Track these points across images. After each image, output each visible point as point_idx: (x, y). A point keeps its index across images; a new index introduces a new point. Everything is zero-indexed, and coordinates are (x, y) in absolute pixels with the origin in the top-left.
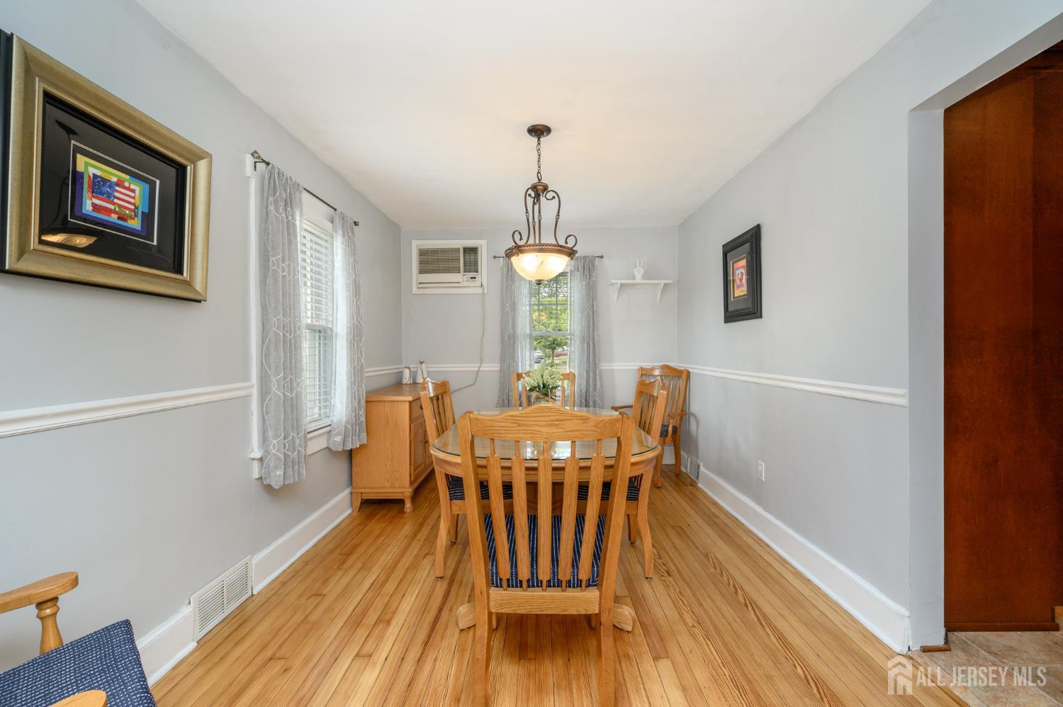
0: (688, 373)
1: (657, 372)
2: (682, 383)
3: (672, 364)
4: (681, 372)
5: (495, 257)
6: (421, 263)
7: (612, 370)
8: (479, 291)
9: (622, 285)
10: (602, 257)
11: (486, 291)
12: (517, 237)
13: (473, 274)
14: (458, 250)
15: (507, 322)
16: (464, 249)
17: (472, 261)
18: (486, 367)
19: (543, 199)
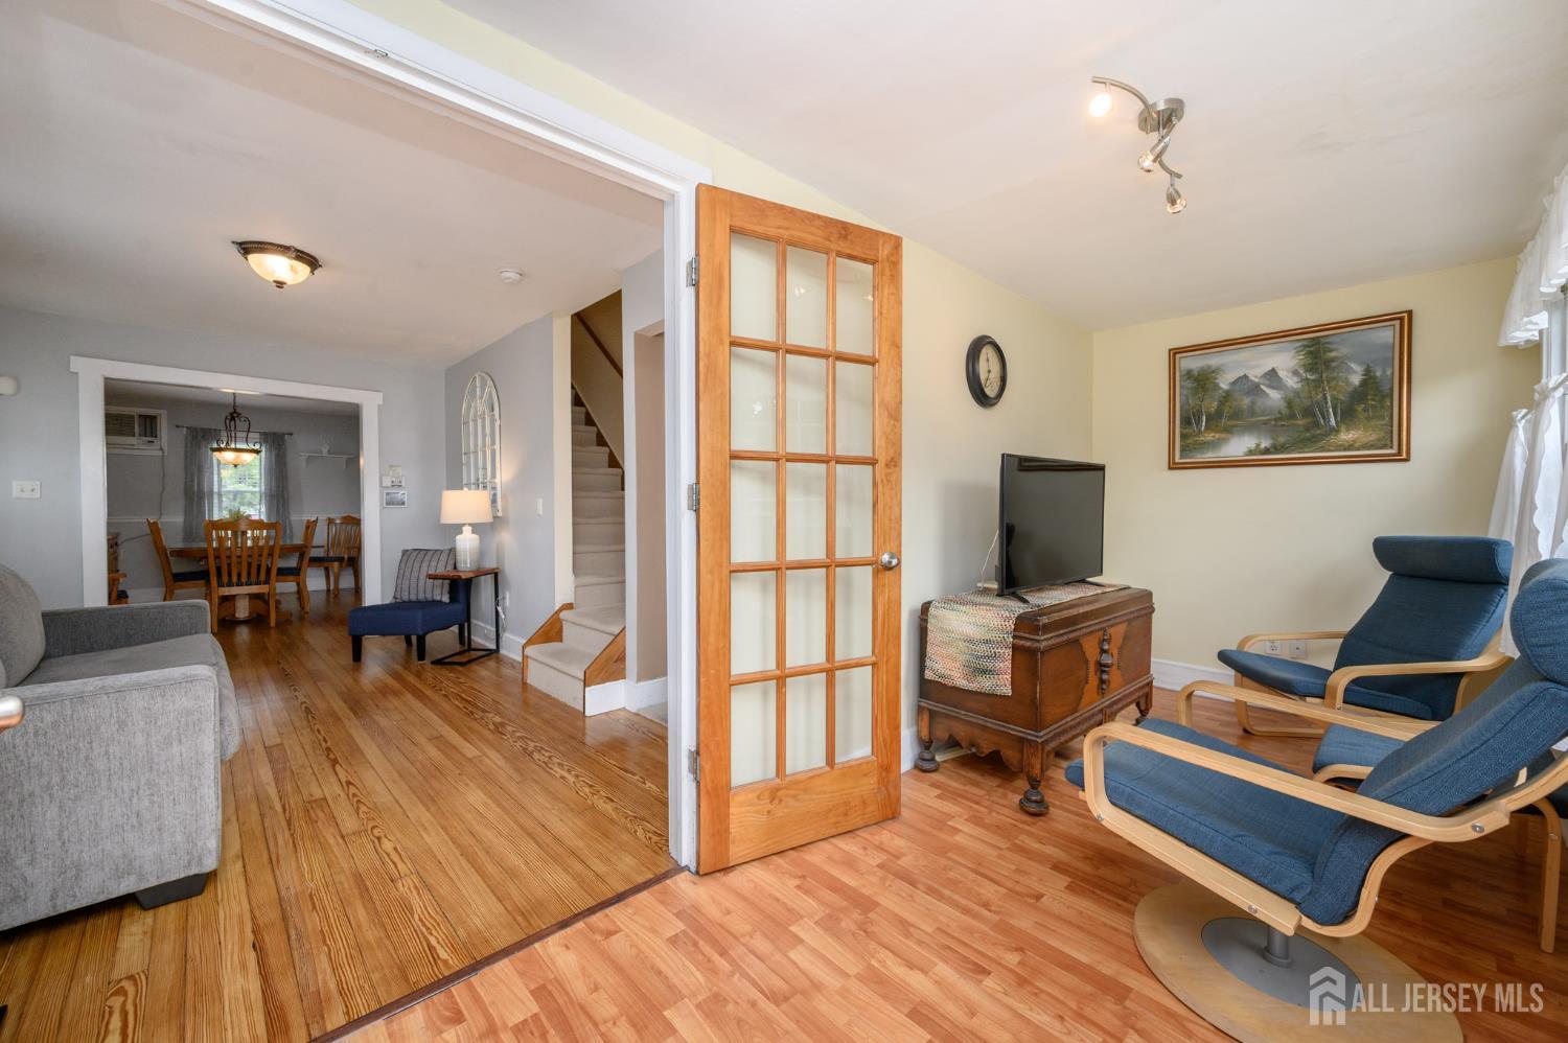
2: (355, 527)
4: (358, 520)
5: (177, 426)
8: (160, 453)
9: (309, 457)
10: (291, 434)
11: (166, 454)
13: (150, 439)
14: (133, 417)
15: (193, 481)
16: (140, 416)
17: (149, 426)
18: (166, 519)
19: (238, 422)
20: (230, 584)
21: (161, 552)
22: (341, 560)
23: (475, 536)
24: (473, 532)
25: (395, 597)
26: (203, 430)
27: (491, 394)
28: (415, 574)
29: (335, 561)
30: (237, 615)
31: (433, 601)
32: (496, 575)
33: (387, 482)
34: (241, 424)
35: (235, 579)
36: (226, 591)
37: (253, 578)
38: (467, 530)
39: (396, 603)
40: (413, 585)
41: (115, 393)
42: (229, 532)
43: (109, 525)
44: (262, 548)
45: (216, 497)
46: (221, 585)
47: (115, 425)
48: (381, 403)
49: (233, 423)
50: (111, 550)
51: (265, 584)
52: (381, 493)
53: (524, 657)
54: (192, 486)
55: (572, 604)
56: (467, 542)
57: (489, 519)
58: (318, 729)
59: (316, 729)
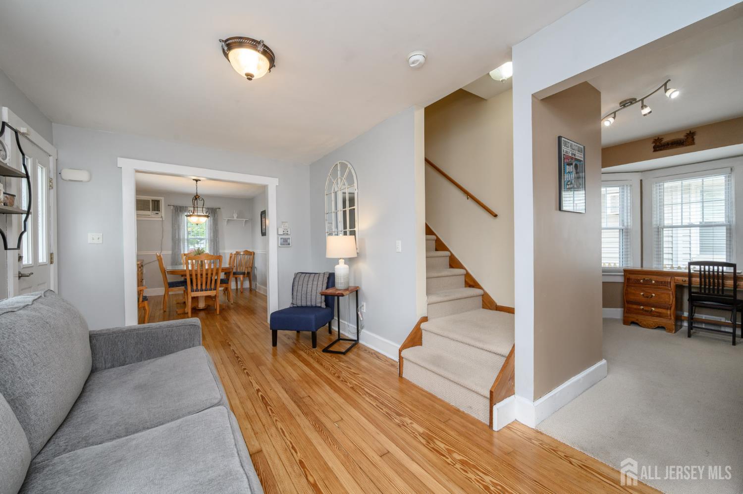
0: (254, 253)
1: (242, 253)
2: (252, 257)
3: (248, 250)
4: (251, 252)
5: (169, 205)
7: (225, 253)
8: (161, 219)
9: (228, 220)
10: (220, 208)
11: (164, 219)
13: (157, 212)
14: (149, 201)
15: (175, 233)
16: (152, 201)
17: (156, 206)
18: (164, 252)
19: (198, 200)
20: (197, 290)
21: (164, 271)
22: (244, 274)
23: (347, 266)
24: (345, 264)
25: (293, 304)
26: (181, 207)
27: (350, 171)
28: (304, 289)
29: (241, 274)
30: (199, 306)
31: (316, 307)
32: (357, 292)
33: (281, 232)
34: (200, 203)
35: (199, 287)
36: (195, 294)
37: (208, 287)
38: (342, 262)
39: (293, 307)
40: (304, 296)
41: (140, 190)
42: (194, 261)
43: (138, 256)
44: (212, 270)
45: (186, 241)
46: (192, 291)
47: (141, 205)
48: (278, 185)
49: (196, 201)
50: (140, 269)
51: (214, 290)
52: (278, 238)
53: (401, 358)
54: (175, 236)
55: (427, 317)
56: (341, 270)
57: (355, 255)
58: (281, 429)
59: (279, 428)
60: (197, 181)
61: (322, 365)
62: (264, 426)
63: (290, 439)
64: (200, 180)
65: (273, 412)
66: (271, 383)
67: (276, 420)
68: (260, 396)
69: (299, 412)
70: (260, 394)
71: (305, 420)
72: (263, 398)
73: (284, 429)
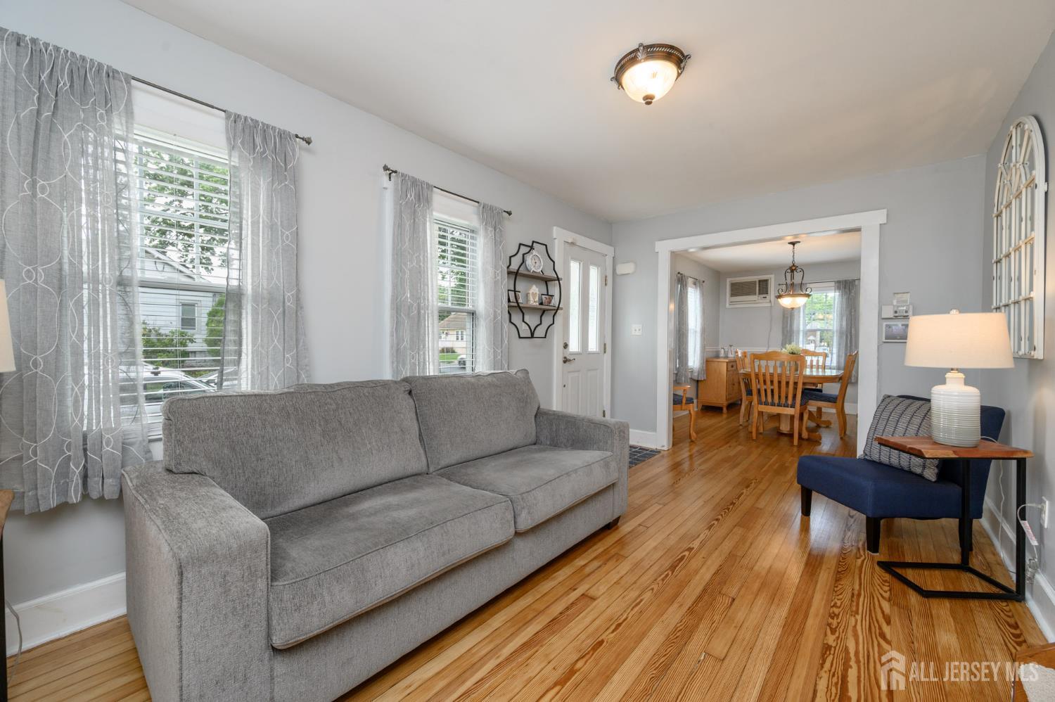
5: (779, 285)
6: (732, 290)
8: (769, 305)
11: (772, 304)
12: (780, 291)
13: (764, 296)
14: (755, 282)
15: (787, 323)
16: (760, 281)
17: (764, 287)
19: (794, 273)
20: (766, 403)
24: (963, 382)
25: (865, 453)
33: (888, 312)
36: (763, 408)
37: (783, 402)
38: (955, 377)
45: (801, 334)
46: (760, 403)
51: (791, 407)
52: (880, 325)
54: (787, 327)
56: (947, 397)
58: (641, 600)
59: (641, 598)
60: (793, 244)
61: (837, 580)
62: (635, 583)
63: (630, 615)
64: (799, 242)
65: (663, 580)
66: (717, 552)
67: (652, 589)
68: (684, 554)
69: (689, 603)
70: (687, 553)
71: (678, 617)
72: (682, 558)
73: (642, 604)
